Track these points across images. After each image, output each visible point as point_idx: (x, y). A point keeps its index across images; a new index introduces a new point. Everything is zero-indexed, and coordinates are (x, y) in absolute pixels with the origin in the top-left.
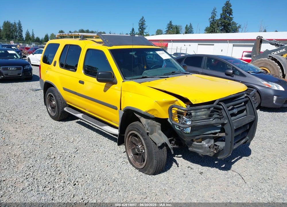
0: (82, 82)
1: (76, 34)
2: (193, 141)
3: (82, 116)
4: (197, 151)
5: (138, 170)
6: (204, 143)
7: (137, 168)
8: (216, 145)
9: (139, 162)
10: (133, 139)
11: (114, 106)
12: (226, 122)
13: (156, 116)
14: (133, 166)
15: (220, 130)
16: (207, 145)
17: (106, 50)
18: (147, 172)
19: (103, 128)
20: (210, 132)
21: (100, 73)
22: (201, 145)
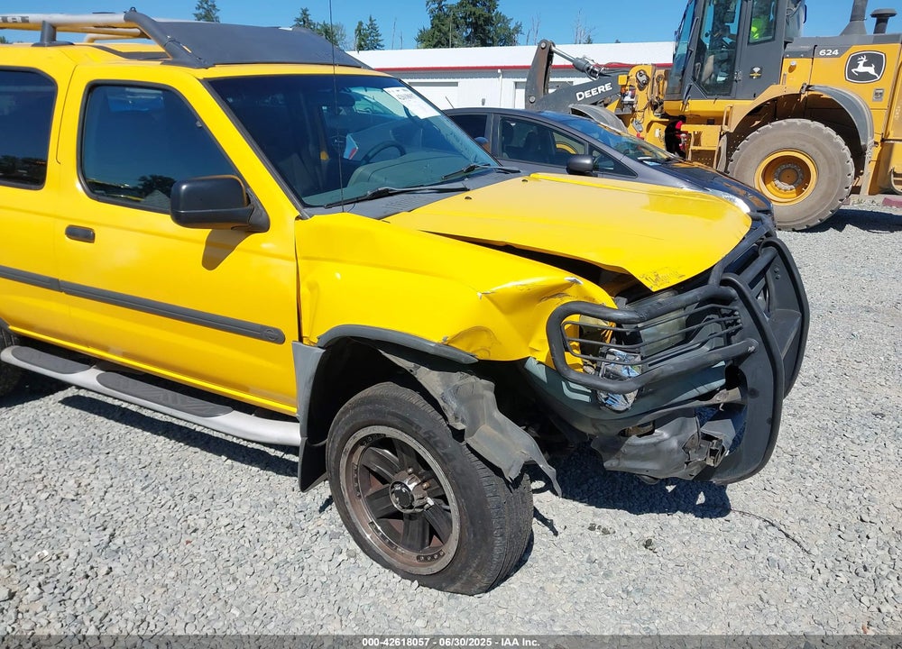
0: (82, 234)
1: (9, 19)
2: (625, 434)
3: (99, 378)
4: (636, 469)
5: (416, 583)
6: (662, 433)
7: (407, 575)
8: (709, 438)
9: (410, 547)
10: (372, 458)
11: (264, 328)
12: (751, 349)
13: (483, 356)
14: (387, 566)
15: (722, 382)
16: (674, 444)
17: (189, 83)
18: (458, 585)
19: (211, 421)
20: (693, 393)
21: (184, 187)
22: (655, 444)
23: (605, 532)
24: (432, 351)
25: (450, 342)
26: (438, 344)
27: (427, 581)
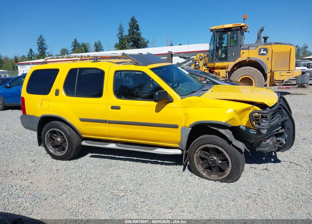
0: (116, 108)
2: (261, 142)
3: (116, 145)
4: (263, 150)
5: (219, 182)
6: (268, 141)
8: (278, 141)
9: (214, 174)
11: (173, 125)
12: (287, 119)
13: (233, 125)
15: (281, 127)
16: (271, 143)
19: (154, 151)
20: (276, 130)
21: (157, 93)
22: (267, 143)
23: (254, 168)
24: (224, 124)
25: (227, 122)
26: (225, 122)
27: (222, 181)
